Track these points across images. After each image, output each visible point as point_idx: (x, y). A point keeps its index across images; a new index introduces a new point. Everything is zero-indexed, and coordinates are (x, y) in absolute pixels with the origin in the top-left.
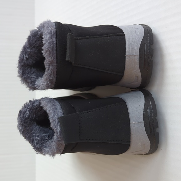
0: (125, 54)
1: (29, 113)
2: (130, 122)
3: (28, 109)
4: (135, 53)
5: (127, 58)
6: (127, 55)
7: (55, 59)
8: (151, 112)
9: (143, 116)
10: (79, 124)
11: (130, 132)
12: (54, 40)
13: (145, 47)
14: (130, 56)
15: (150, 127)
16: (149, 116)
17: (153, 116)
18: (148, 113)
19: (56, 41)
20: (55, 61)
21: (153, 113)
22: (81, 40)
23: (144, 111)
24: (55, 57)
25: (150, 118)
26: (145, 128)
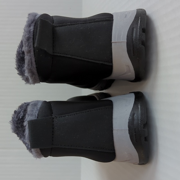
0: (111, 40)
1: (23, 114)
2: (113, 128)
3: (22, 111)
4: (122, 39)
5: (113, 44)
6: (113, 41)
7: (32, 48)
8: (138, 118)
9: (129, 122)
10: (53, 128)
11: (113, 140)
12: (32, 28)
13: (134, 32)
14: (117, 43)
15: (135, 135)
16: (135, 123)
17: (139, 123)
18: (134, 119)
19: (34, 29)
20: (32, 50)
21: (141, 119)
22: (61, 27)
23: (129, 117)
24: (32, 46)
25: (136, 125)
26: (130, 136)
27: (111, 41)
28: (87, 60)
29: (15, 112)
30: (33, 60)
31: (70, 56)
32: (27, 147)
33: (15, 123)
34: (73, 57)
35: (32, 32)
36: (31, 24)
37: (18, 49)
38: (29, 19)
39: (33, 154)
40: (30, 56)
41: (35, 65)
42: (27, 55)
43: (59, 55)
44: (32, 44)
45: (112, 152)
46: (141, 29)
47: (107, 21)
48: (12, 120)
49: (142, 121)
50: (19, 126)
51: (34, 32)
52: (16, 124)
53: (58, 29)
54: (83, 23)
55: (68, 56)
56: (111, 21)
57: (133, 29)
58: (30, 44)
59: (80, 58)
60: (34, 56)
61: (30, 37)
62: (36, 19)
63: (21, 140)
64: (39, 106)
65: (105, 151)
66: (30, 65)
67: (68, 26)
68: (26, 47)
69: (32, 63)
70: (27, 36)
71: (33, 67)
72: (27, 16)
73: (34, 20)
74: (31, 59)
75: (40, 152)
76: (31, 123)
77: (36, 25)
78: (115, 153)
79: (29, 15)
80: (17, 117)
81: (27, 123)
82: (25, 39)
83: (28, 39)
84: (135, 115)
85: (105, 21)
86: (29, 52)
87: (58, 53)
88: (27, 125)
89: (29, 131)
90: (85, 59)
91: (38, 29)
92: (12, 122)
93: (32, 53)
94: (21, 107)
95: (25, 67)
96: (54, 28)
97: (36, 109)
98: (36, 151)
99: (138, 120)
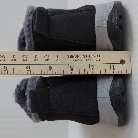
1: (23, 87)
2: (97, 96)
3: (23, 85)
4: (103, 24)
5: (96, 29)
7: (31, 33)
8: (117, 88)
9: (110, 92)
10: (49, 97)
11: (97, 106)
12: (31, 17)
13: (113, 18)
14: (99, 27)
15: (116, 101)
16: (115, 92)
17: (119, 91)
18: (114, 89)
19: (33, 18)
20: (32, 35)
21: (119, 89)
22: (54, 16)
23: (110, 87)
24: (31, 31)
25: (116, 93)
26: (111, 102)
27: (95, 26)
28: (76, 42)
29: (18, 86)
30: (33, 42)
31: (62, 39)
32: (27, 114)
33: (18, 94)
34: (64, 40)
35: (32, 21)
36: (30, 14)
37: (19, 37)
38: (29, 10)
39: (32, 119)
40: (30, 39)
41: (34, 47)
42: (28, 39)
43: (53, 38)
44: (31, 30)
45: (96, 116)
46: (119, 16)
47: (91, 10)
48: (15, 93)
49: (120, 90)
50: (21, 97)
51: (33, 20)
52: (18, 96)
53: (52, 17)
54: (72, 13)
55: (60, 39)
56: (94, 10)
57: (112, 16)
58: (30, 30)
59: (70, 41)
60: (33, 40)
61: (30, 25)
62: (34, 10)
63: (22, 108)
64: (37, 80)
65: (91, 115)
66: (30, 47)
67: (60, 15)
68: (26, 32)
69: (31, 45)
70: (27, 23)
71: (33, 48)
72: (27, 8)
73: (32, 11)
74: (31, 42)
75: (38, 117)
76: (31, 93)
77: (34, 15)
78: (99, 117)
79: (28, 7)
80: (19, 90)
81: (28, 93)
82: (26, 26)
83: (28, 26)
84: (115, 85)
85: (89, 10)
86: (29, 36)
87: (53, 37)
88: (28, 95)
89: (30, 99)
90: (74, 41)
91: (36, 16)
92: (15, 94)
93: (32, 37)
94: (22, 82)
95: (26, 48)
96: (48, 16)
97: (34, 82)
98: (35, 116)
99: (117, 89)
